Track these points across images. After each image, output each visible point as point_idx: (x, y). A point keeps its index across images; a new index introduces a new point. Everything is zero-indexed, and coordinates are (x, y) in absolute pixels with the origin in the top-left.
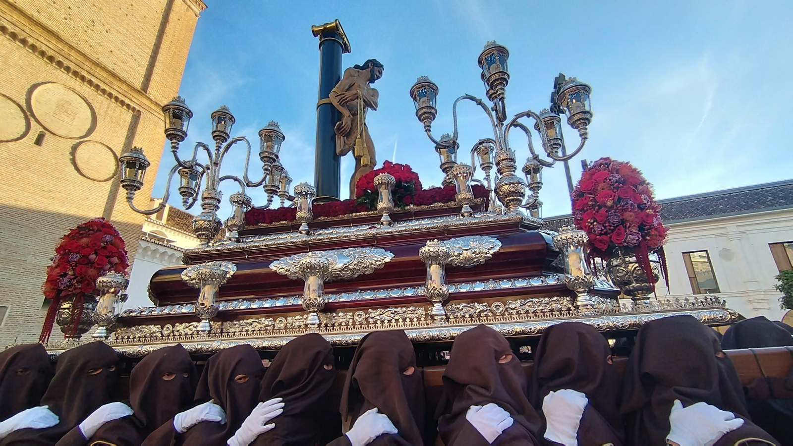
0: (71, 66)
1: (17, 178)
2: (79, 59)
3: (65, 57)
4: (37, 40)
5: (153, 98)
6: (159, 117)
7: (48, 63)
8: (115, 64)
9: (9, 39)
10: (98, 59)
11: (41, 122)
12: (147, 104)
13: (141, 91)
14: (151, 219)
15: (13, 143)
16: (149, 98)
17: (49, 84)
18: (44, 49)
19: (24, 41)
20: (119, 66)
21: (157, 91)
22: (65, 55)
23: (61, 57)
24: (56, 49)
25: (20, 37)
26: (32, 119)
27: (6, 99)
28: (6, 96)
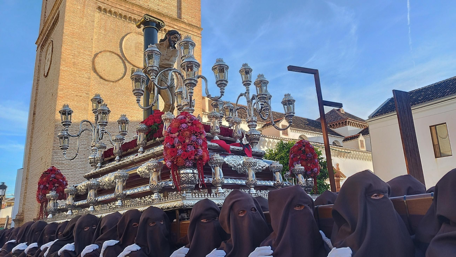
0: (136, 18)
1: (128, 103)
2: (139, 11)
3: (132, 13)
4: (116, 7)
5: (186, 21)
6: (193, 34)
7: (124, 21)
8: (158, 5)
9: (104, 14)
10: (148, 6)
11: (131, 62)
12: (183, 27)
13: (178, 19)
14: (206, 112)
15: (121, 80)
16: (184, 22)
17: (129, 35)
18: (120, 12)
19: (110, 12)
20: (161, 6)
21: (187, 15)
22: (131, 12)
23: (129, 13)
24: (126, 10)
25: (108, 10)
26: (126, 62)
27: (111, 53)
28: (110, 52)
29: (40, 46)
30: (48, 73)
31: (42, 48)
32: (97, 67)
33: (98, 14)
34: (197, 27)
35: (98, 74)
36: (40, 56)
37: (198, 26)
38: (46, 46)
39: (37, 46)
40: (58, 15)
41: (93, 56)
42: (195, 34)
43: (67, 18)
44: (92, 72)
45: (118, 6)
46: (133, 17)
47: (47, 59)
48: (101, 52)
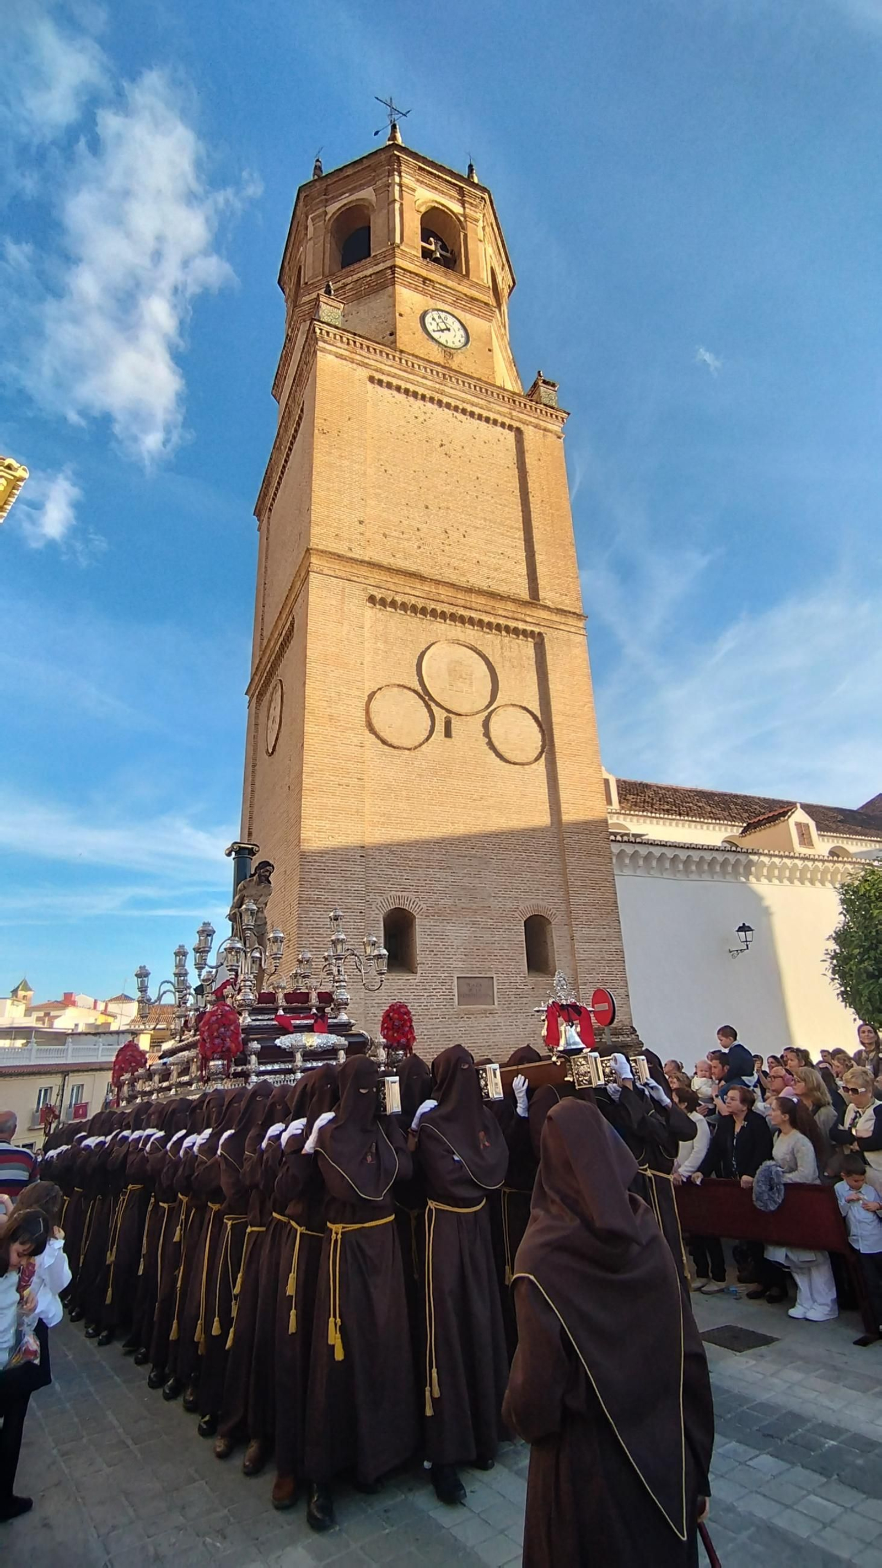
0: (445, 610)
2: (450, 594)
3: (436, 601)
4: (404, 593)
5: (549, 603)
8: (488, 578)
9: (380, 609)
10: (468, 581)
11: (442, 704)
12: (545, 617)
13: (531, 601)
15: (426, 745)
16: (545, 606)
17: (433, 646)
18: (413, 602)
19: (393, 604)
20: (494, 578)
21: (551, 590)
22: (434, 598)
23: (432, 602)
24: (424, 595)
25: (389, 600)
26: (433, 705)
27: (401, 689)
28: (399, 686)
29: (255, 697)
30: (275, 746)
31: (259, 700)
32: (374, 721)
33: (370, 611)
34: (574, 613)
35: (378, 737)
36: (257, 717)
37: (577, 611)
38: (268, 694)
39: (247, 698)
40: (292, 624)
41: (366, 699)
42: (573, 630)
43: (311, 627)
44: (367, 732)
45: (408, 590)
46: (440, 607)
47: (271, 718)
48: (380, 689)
